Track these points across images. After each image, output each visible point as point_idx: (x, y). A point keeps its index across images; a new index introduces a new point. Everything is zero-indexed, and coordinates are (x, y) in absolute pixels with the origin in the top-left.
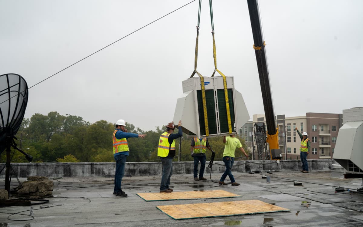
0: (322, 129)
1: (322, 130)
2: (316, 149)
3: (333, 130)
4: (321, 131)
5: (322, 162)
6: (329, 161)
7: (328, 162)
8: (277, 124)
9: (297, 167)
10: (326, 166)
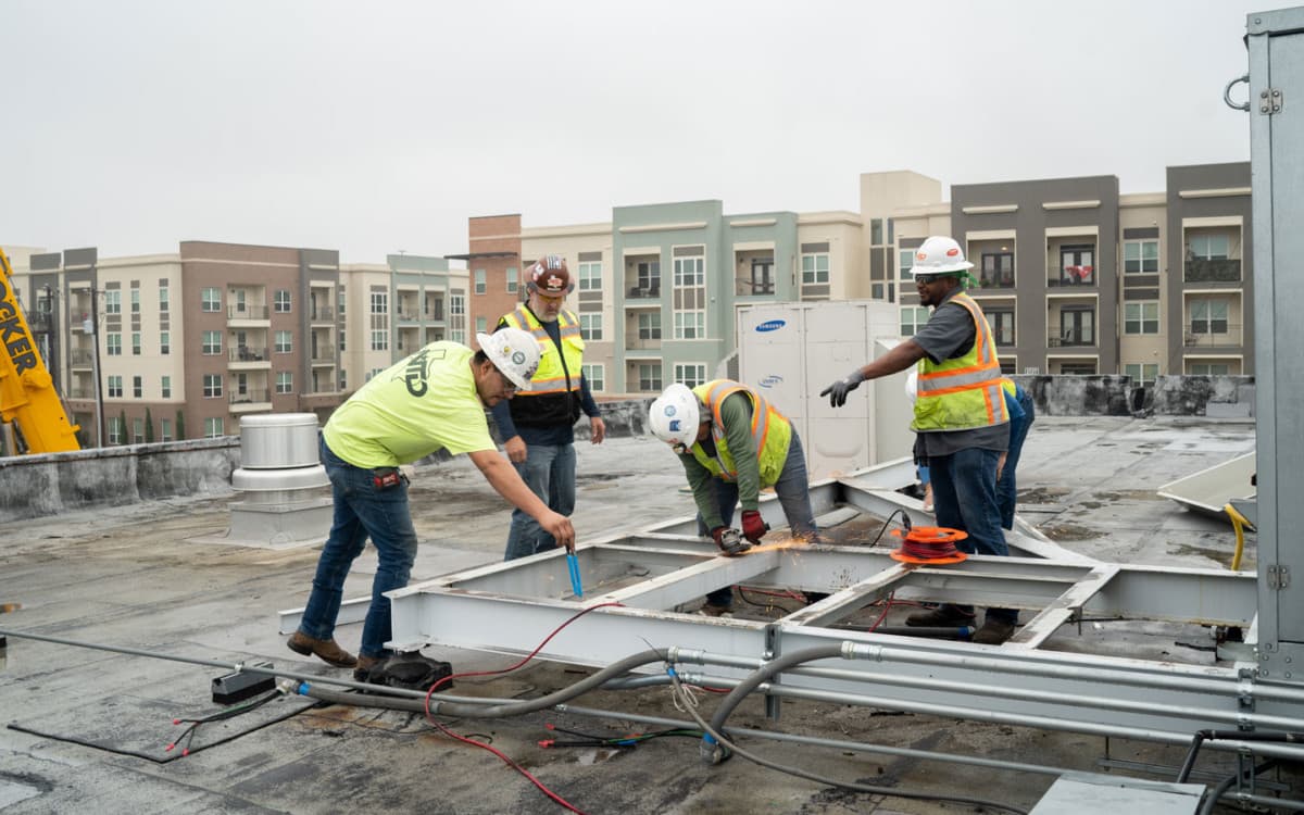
0: (239, 305)
1: (241, 307)
2: (218, 379)
3: (278, 307)
4: (235, 309)
5: (195, 454)
6: (228, 447)
7: (225, 451)
8: (66, 285)
9: (54, 492)
10: (215, 474)
